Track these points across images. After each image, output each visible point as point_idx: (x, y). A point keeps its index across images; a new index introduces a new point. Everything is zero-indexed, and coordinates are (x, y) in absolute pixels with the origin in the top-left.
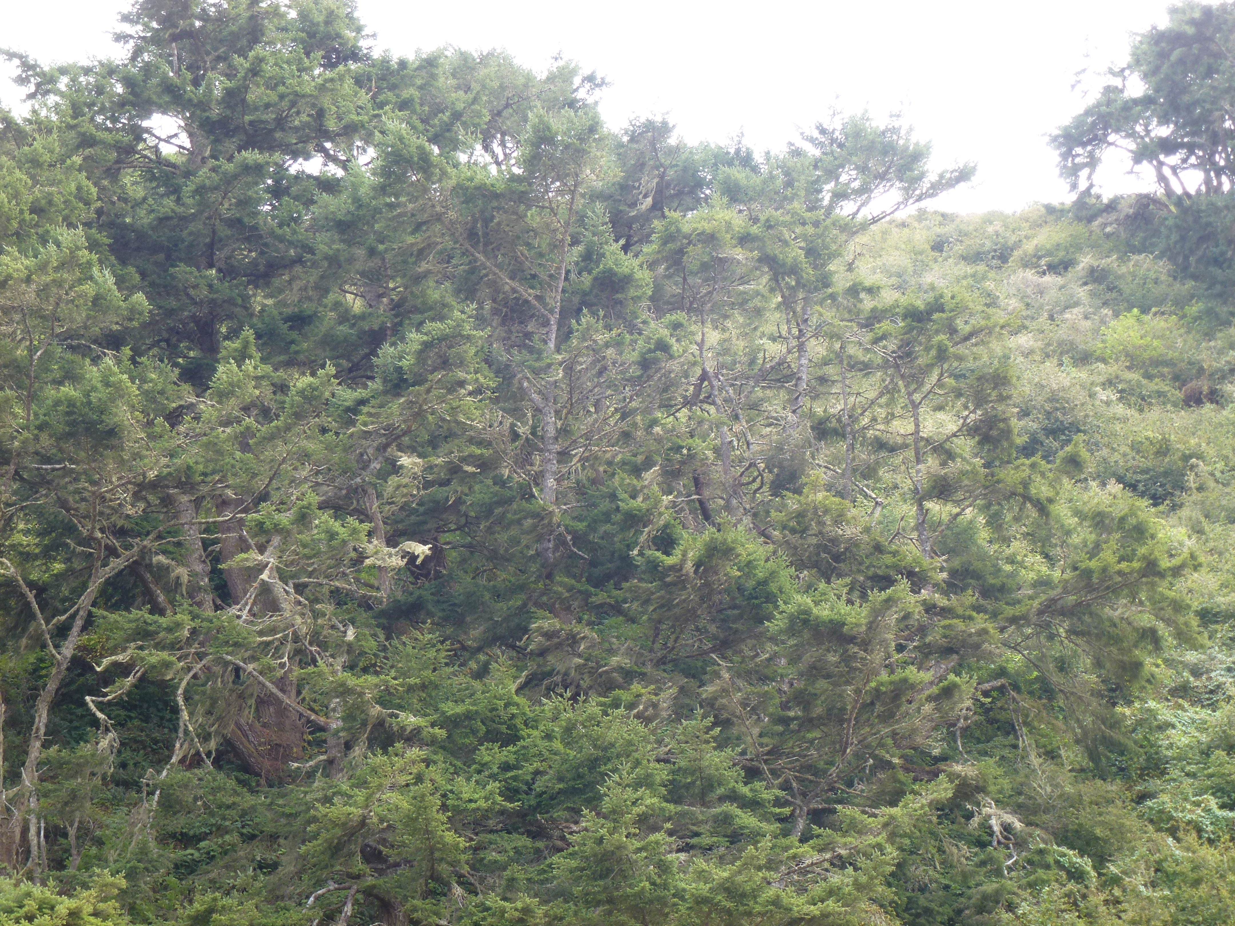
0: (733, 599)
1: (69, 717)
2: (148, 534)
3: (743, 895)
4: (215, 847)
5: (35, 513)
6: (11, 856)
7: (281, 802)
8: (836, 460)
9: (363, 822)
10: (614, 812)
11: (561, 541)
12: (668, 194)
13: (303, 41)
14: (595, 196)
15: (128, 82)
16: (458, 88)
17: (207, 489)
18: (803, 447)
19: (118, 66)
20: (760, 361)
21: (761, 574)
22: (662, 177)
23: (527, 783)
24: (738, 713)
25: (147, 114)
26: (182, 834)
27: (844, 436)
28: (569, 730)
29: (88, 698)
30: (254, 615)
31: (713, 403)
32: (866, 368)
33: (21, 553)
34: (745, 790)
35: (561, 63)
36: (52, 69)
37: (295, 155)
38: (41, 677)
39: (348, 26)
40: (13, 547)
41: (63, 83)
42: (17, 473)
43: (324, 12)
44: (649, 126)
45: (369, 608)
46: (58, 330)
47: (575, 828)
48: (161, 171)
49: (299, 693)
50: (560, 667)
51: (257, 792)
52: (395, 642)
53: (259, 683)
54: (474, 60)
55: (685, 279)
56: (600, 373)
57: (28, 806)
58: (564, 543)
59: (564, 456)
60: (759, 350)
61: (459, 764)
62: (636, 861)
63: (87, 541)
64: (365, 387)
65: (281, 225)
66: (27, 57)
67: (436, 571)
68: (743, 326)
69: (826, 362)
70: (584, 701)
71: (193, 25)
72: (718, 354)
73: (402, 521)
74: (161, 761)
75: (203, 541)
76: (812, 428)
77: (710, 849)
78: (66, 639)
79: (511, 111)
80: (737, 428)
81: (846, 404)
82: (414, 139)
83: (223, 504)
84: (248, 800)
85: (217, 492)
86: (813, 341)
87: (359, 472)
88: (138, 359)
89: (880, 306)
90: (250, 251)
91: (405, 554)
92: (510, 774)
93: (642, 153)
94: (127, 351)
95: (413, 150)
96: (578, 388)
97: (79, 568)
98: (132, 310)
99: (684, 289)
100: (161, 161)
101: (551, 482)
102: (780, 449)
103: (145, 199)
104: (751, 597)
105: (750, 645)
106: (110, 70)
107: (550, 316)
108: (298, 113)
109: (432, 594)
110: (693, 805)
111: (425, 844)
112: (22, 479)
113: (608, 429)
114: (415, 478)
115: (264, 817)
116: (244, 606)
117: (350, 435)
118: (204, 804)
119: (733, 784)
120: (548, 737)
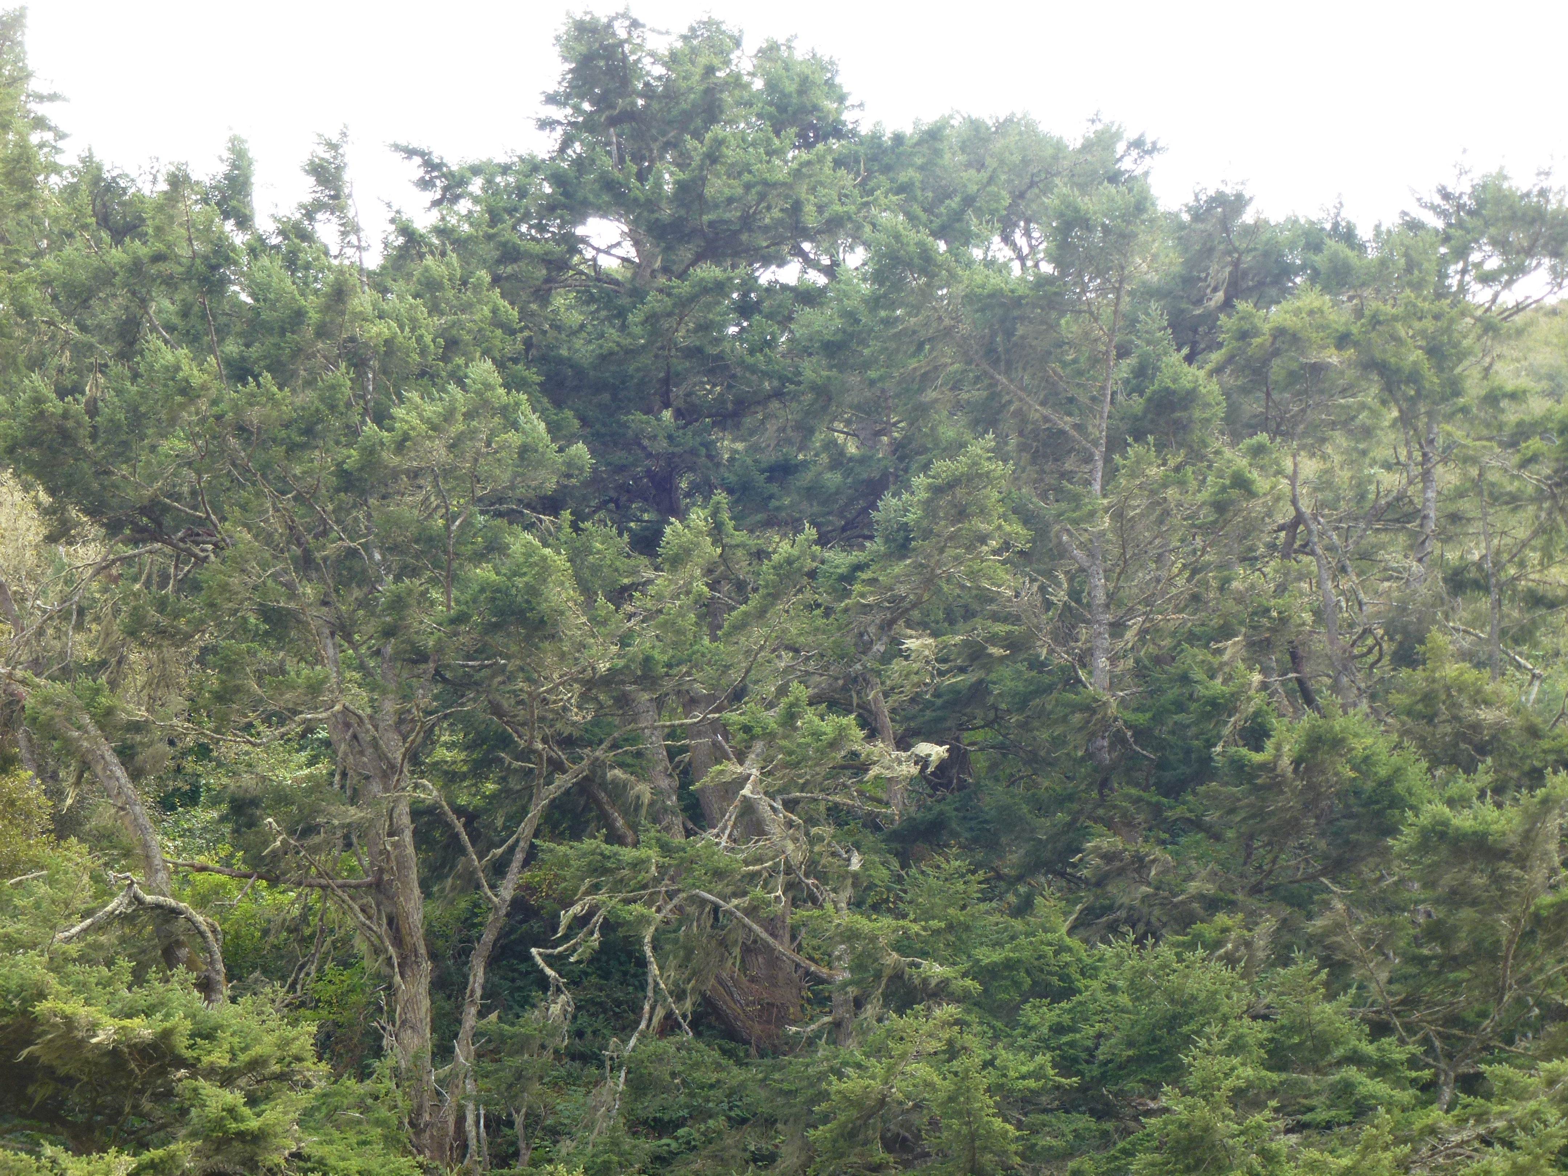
0: (1347, 806)
1: (511, 975)
2: (601, 742)
4: (696, 1135)
5: (461, 722)
6: (444, 1152)
7: (777, 1076)
8: (1478, 620)
9: (882, 1102)
10: (1202, 1087)
11: (1118, 739)
12: (1244, 286)
13: (771, 117)
14: (1149, 293)
15: (557, 179)
16: (968, 165)
17: (671, 684)
18: (1433, 606)
19: (543, 161)
20: (1371, 496)
21: (1383, 772)
22: (1236, 264)
23: (1087, 1049)
24: (1358, 954)
25: (582, 220)
26: (655, 1119)
27: (1487, 590)
28: (1136, 982)
29: (534, 951)
30: (735, 841)
31: (1312, 553)
32: (1514, 501)
33: (446, 773)
34: (1369, 1049)
35: (1099, 126)
36: (462, 168)
37: (767, 261)
38: (475, 925)
39: (827, 96)
40: (435, 764)
41: (476, 186)
42: (437, 672)
43: (797, 79)
44: (1219, 199)
45: (877, 828)
46: (480, 493)
47: (1152, 1105)
48: (601, 290)
49: (793, 938)
50: (1125, 900)
51: (747, 1064)
52: (913, 871)
53: (744, 926)
54: (988, 129)
55: (1268, 394)
56: (1160, 522)
57: (464, 1088)
58: (1123, 741)
59: (1117, 628)
60: (1370, 482)
61: (999, 1024)
62: (1233, 1148)
63: (526, 754)
64: (862, 548)
65: (752, 352)
66: (430, 153)
67: (959, 778)
68: (1347, 452)
69: (1460, 494)
70: (1154, 945)
71: (634, 104)
72: (1316, 489)
73: (914, 718)
74: (626, 1029)
75: (668, 748)
76: (1445, 580)
77: (1330, 1128)
78: (504, 878)
79: (1037, 191)
80: (1345, 584)
81: (1488, 548)
82: (912, 234)
83: (692, 702)
84: (736, 1075)
85: (685, 687)
86: (1440, 469)
87: (858, 656)
88: (581, 525)
89: (1527, 418)
90: (714, 385)
91: (918, 759)
92: (1065, 1039)
93: (1210, 235)
94: (566, 515)
95: (912, 248)
96: (1133, 540)
97: (519, 787)
98: (569, 464)
99: (1267, 407)
100: (600, 277)
101: (1102, 662)
102: (1403, 609)
103: (582, 326)
104: (1371, 801)
105: (1372, 866)
106: (533, 167)
107: (1093, 449)
108: (769, 208)
109: (956, 809)
110: (1303, 1072)
111: (965, 1130)
112: (445, 680)
113: (1174, 591)
114: (928, 662)
115: (757, 1096)
116: (723, 830)
117: (846, 610)
118: (684, 1082)
119: (1354, 1042)
120: (1112, 989)
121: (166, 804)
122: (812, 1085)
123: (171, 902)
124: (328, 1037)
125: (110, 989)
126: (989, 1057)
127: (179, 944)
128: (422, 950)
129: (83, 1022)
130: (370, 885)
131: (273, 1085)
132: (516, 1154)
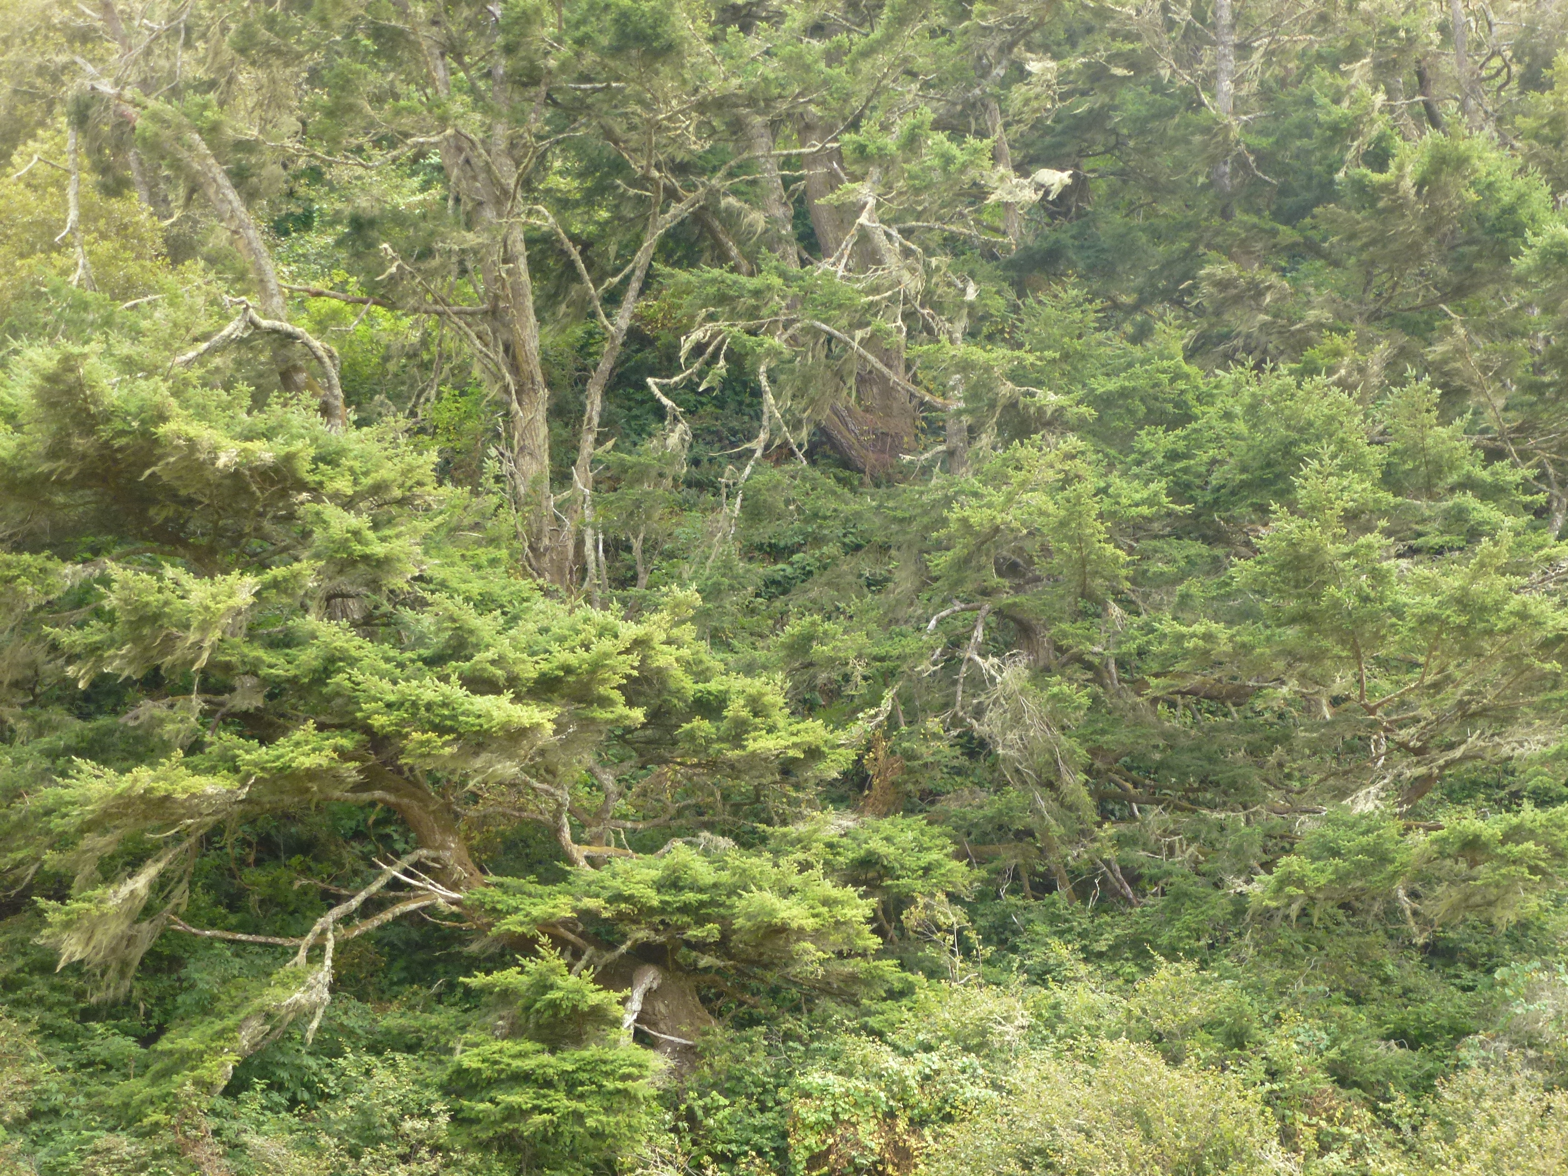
0: (1470, 232)
1: (627, 403)
2: (715, 169)
3: (1483, 609)
4: (811, 561)
5: (573, 147)
6: (564, 576)
7: (891, 504)
9: (996, 529)
10: (1313, 508)
11: (1241, 163)
17: (784, 106)
21: (1507, 198)
23: (1201, 476)
24: (1476, 380)
26: (770, 545)
28: (1253, 409)
29: (650, 381)
30: (853, 270)
33: (559, 200)
34: (1485, 475)
38: (591, 355)
40: (548, 191)
42: (549, 96)
45: (994, 257)
47: (1263, 530)
49: (908, 368)
50: (1244, 329)
51: (861, 493)
52: (1030, 301)
53: (860, 356)
57: (583, 514)
58: (1245, 165)
59: (1243, 49)
61: (1112, 452)
62: (1344, 570)
63: (644, 181)
67: (1077, 206)
70: (1273, 370)
73: (1033, 144)
74: (741, 457)
75: (783, 178)
77: (1441, 553)
78: (619, 307)
80: (1475, 4)
83: (806, 129)
84: (851, 503)
85: (800, 110)
87: (977, 80)
91: (1039, 186)
92: (1178, 465)
97: (633, 215)
101: (1226, 85)
102: (1531, 29)
104: (1495, 229)
105: (1492, 292)
109: (1073, 237)
110: (1416, 498)
111: (1075, 555)
112: (555, 103)
113: (1301, 11)
114: (1049, 87)
115: (872, 524)
116: (839, 259)
117: (966, 32)
118: (798, 508)
119: (1467, 467)
120: (1228, 416)
121: (280, 229)
122: (926, 513)
123: (287, 327)
124: (447, 462)
125: (230, 413)
126: (1102, 484)
127: (296, 369)
128: (539, 378)
129: (205, 444)
130: (485, 313)
131: (394, 510)
132: (635, 578)
